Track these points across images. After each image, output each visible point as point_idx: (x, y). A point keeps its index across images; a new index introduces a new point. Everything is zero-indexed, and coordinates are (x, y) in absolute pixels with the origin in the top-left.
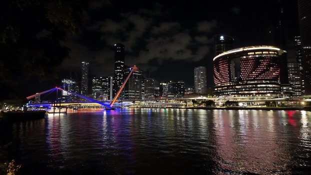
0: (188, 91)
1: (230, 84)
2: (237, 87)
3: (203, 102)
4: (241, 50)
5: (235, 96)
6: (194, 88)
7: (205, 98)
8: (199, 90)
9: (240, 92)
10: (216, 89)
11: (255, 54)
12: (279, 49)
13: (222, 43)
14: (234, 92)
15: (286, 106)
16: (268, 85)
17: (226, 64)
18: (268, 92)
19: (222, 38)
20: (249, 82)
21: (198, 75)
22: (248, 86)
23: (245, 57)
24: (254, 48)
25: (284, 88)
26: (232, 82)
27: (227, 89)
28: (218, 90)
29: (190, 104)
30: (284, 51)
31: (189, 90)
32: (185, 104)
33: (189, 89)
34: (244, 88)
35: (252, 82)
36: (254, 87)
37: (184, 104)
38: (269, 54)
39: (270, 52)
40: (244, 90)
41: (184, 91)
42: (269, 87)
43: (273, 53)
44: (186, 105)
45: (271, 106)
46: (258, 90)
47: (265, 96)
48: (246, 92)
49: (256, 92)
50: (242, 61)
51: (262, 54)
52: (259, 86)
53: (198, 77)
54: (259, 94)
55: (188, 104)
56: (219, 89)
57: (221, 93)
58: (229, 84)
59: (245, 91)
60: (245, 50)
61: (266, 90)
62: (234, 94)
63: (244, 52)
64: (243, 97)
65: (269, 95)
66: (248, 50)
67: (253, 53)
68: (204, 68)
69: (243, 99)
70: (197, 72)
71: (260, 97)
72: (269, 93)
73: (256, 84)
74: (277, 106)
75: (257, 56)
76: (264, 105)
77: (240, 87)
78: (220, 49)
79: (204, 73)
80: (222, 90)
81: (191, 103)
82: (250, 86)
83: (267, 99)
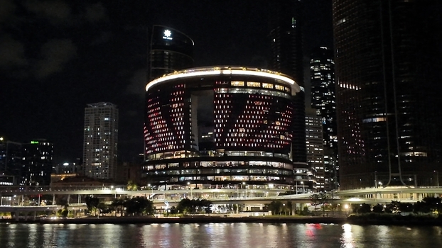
0: (62, 170)
1: (186, 154)
2: (204, 164)
3: (118, 202)
4: (216, 71)
5: (197, 188)
6: (80, 162)
7: (119, 191)
8: (97, 169)
9: (209, 178)
10: (150, 167)
11: (246, 87)
12: (292, 82)
13: (167, 48)
14: (197, 175)
15: (312, 213)
16: (269, 164)
17: (180, 102)
18: (270, 178)
19: (167, 34)
20: (230, 153)
21: (97, 125)
22: (228, 163)
23: (223, 91)
24: (244, 72)
25: (298, 172)
26: (193, 150)
27: (180, 168)
28: (154, 170)
29: (78, 208)
30: (302, 88)
31: (66, 169)
32: (63, 208)
33: (66, 164)
34: (220, 168)
35: (237, 154)
36: (240, 167)
37: (58, 208)
38: (274, 89)
39: (277, 87)
40: (218, 171)
41: (49, 171)
42: (272, 168)
43: (282, 88)
44: (65, 213)
45: (283, 213)
46: (249, 175)
47: (264, 189)
48: (224, 178)
49: (246, 178)
50: (216, 99)
51: (261, 88)
52: (252, 163)
53: (96, 132)
54: (250, 183)
55: (73, 207)
56: (158, 167)
57: (161, 177)
58: (183, 156)
59: (220, 174)
60: (225, 72)
61: (267, 175)
62: (196, 182)
63: (222, 77)
64: (216, 190)
65: (271, 186)
66: (231, 75)
67: (242, 84)
68: (112, 106)
69: (216, 194)
70: (92, 118)
71: (253, 190)
72: (273, 181)
73: (247, 159)
74: (293, 214)
75: (250, 91)
76: (265, 210)
77: (210, 164)
78: (162, 64)
79: (111, 121)
80: (166, 169)
81: (81, 206)
82: (233, 163)
83: (267, 195)
